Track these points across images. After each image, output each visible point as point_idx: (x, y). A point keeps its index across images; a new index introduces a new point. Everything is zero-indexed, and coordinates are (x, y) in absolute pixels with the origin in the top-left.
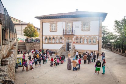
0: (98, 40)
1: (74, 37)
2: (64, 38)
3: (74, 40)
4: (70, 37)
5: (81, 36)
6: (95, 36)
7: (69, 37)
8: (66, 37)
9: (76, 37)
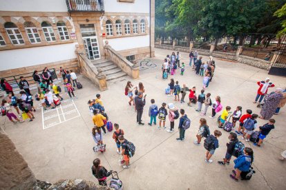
0: (149, 26)
1: (103, 20)
2: (72, 24)
3: (102, 28)
4: (89, 19)
5: (118, 15)
6: (143, 15)
7: (87, 21)
8: (79, 19)
9: (106, 19)
